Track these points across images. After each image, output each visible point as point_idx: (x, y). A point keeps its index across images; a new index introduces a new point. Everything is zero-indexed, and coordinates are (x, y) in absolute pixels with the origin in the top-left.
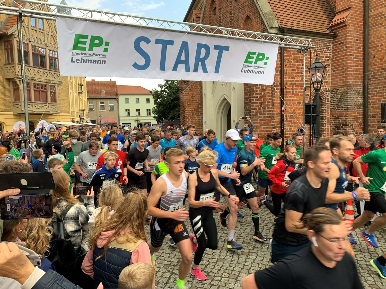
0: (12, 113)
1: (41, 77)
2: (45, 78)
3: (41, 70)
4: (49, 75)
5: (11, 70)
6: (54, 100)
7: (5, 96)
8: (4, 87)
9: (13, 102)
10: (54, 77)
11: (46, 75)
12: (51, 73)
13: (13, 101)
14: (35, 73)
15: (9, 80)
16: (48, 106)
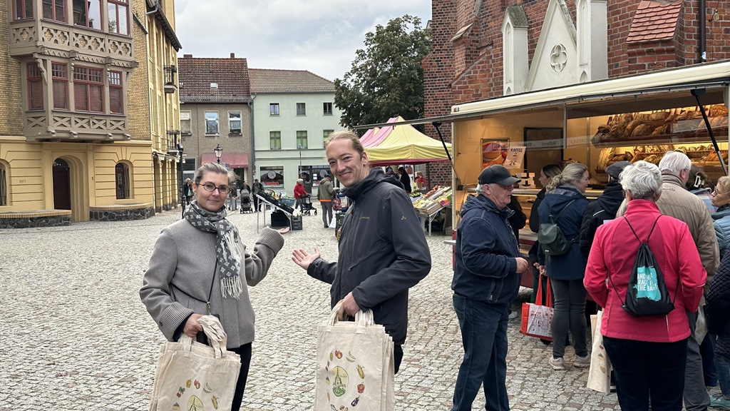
0: (24, 138)
1: (89, 52)
2: (97, 52)
3: (90, 34)
4: (109, 46)
5: (25, 36)
6: (118, 107)
7: (9, 96)
8: (9, 76)
9: (27, 112)
10: (117, 51)
11: (102, 45)
12: (111, 42)
13: (27, 109)
15: (20, 58)
16: (104, 122)
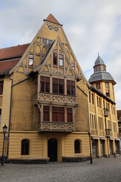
1: (59, 102)
2: (62, 102)
3: (59, 96)
4: (66, 99)
5: (36, 98)
6: (70, 120)
9: (38, 123)
10: (70, 101)
11: (64, 99)
12: (68, 98)
14: (54, 99)
16: (64, 125)
